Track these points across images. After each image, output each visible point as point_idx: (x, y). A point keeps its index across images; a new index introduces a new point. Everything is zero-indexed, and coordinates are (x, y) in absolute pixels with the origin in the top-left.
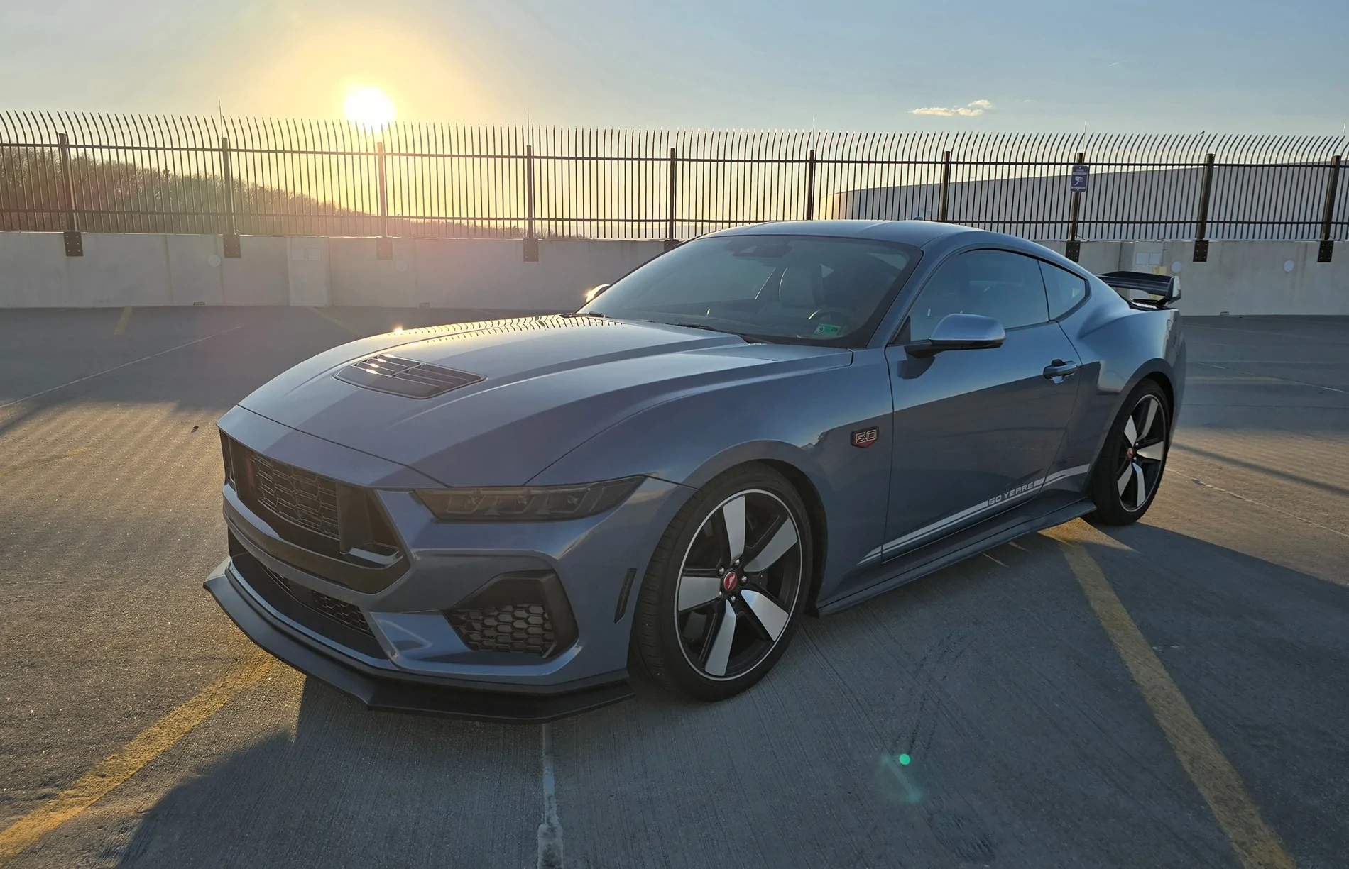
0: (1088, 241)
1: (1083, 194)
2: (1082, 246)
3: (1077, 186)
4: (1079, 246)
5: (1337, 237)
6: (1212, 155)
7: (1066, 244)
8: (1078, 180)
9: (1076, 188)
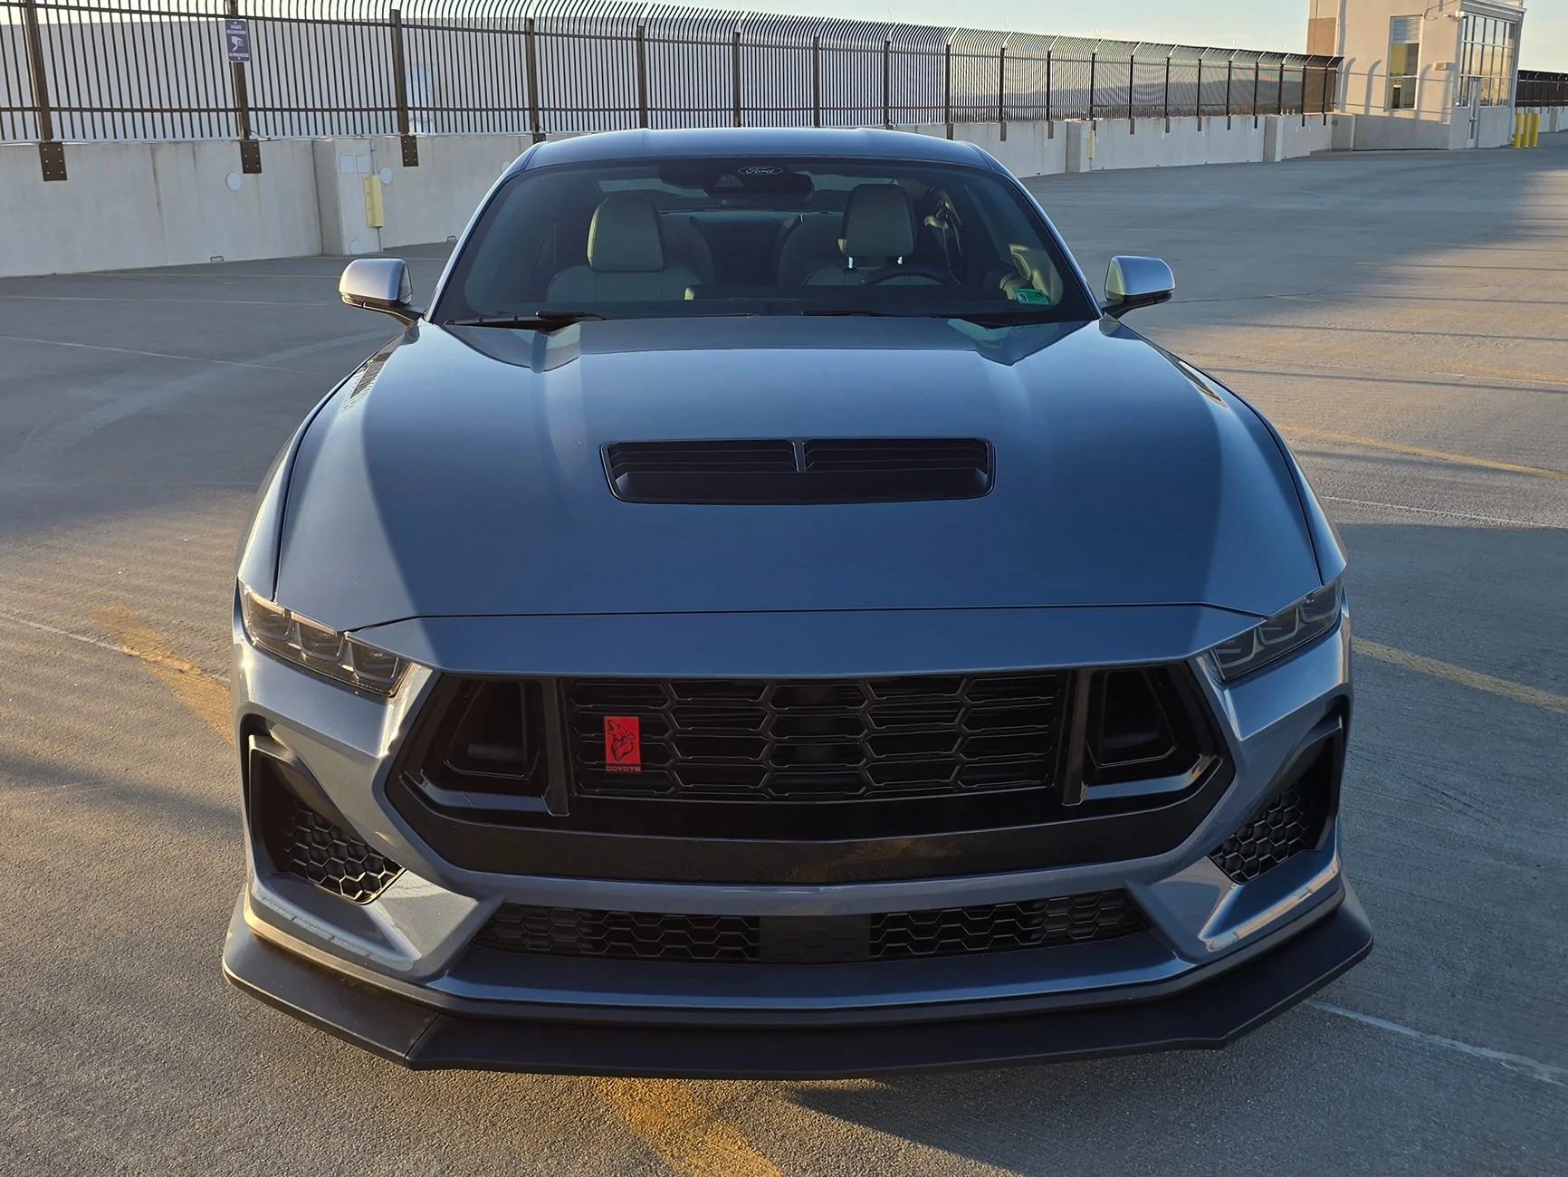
0: (269, 139)
1: (247, 65)
2: (261, 146)
3: (235, 52)
4: (258, 147)
5: (547, 129)
6: (396, 10)
7: (238, 144)
8: (236, 43)
9: (235, 54)
